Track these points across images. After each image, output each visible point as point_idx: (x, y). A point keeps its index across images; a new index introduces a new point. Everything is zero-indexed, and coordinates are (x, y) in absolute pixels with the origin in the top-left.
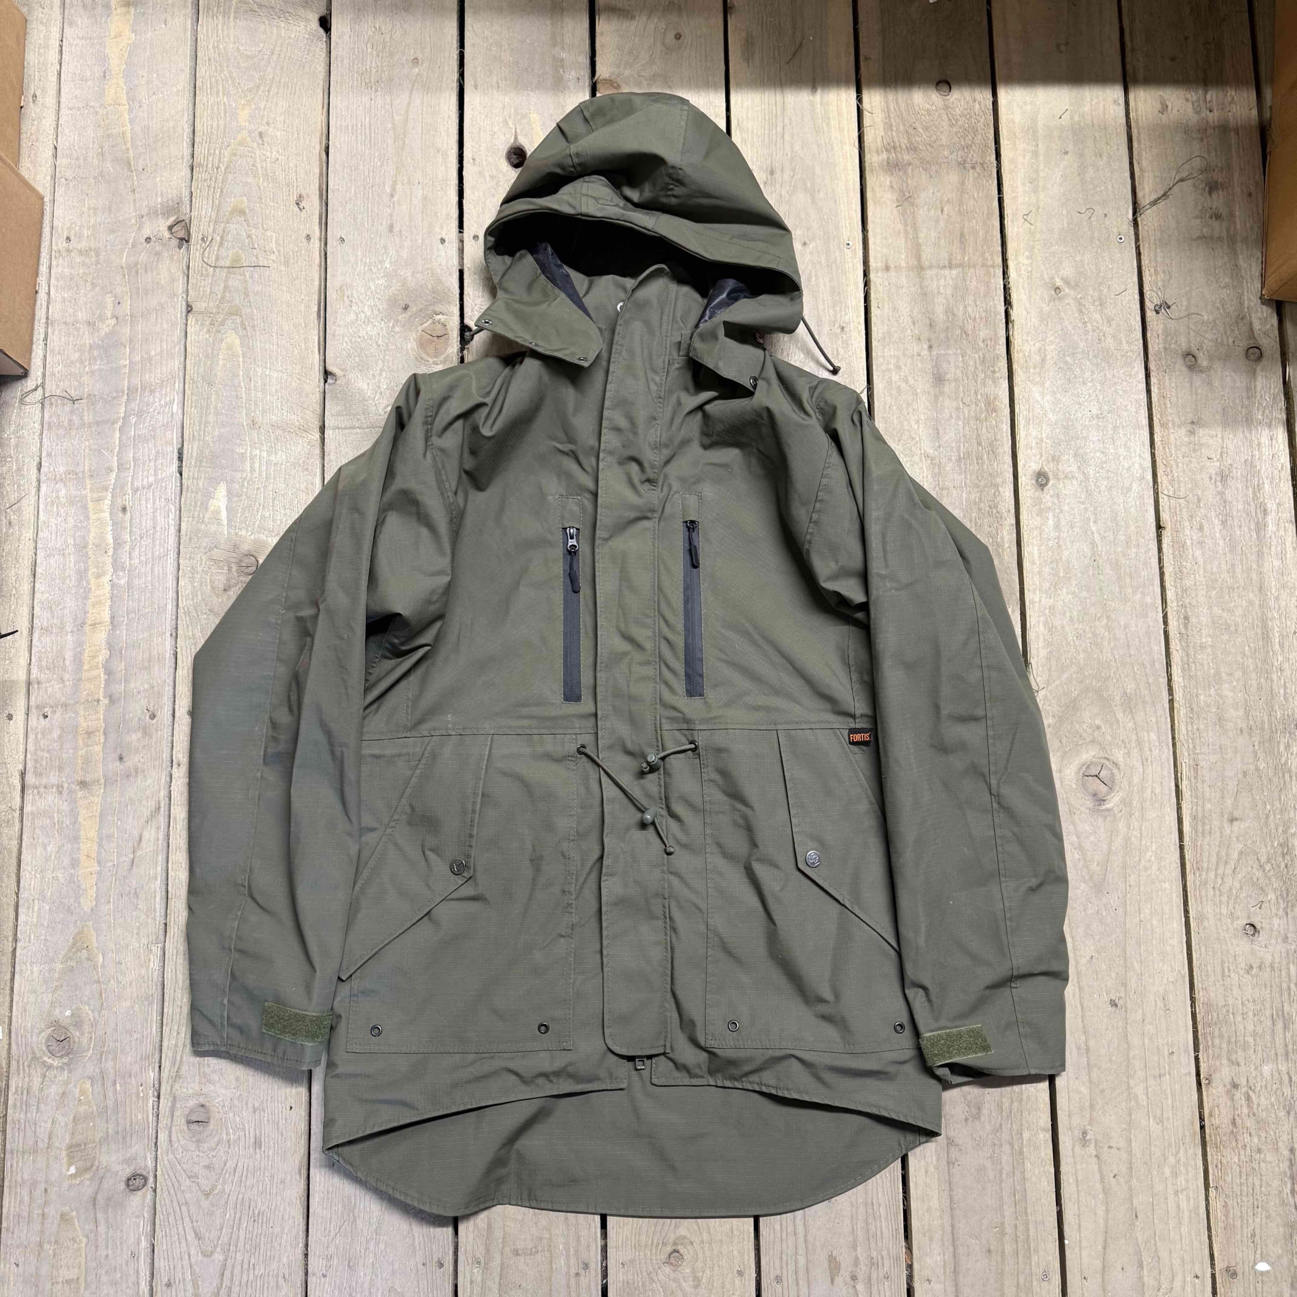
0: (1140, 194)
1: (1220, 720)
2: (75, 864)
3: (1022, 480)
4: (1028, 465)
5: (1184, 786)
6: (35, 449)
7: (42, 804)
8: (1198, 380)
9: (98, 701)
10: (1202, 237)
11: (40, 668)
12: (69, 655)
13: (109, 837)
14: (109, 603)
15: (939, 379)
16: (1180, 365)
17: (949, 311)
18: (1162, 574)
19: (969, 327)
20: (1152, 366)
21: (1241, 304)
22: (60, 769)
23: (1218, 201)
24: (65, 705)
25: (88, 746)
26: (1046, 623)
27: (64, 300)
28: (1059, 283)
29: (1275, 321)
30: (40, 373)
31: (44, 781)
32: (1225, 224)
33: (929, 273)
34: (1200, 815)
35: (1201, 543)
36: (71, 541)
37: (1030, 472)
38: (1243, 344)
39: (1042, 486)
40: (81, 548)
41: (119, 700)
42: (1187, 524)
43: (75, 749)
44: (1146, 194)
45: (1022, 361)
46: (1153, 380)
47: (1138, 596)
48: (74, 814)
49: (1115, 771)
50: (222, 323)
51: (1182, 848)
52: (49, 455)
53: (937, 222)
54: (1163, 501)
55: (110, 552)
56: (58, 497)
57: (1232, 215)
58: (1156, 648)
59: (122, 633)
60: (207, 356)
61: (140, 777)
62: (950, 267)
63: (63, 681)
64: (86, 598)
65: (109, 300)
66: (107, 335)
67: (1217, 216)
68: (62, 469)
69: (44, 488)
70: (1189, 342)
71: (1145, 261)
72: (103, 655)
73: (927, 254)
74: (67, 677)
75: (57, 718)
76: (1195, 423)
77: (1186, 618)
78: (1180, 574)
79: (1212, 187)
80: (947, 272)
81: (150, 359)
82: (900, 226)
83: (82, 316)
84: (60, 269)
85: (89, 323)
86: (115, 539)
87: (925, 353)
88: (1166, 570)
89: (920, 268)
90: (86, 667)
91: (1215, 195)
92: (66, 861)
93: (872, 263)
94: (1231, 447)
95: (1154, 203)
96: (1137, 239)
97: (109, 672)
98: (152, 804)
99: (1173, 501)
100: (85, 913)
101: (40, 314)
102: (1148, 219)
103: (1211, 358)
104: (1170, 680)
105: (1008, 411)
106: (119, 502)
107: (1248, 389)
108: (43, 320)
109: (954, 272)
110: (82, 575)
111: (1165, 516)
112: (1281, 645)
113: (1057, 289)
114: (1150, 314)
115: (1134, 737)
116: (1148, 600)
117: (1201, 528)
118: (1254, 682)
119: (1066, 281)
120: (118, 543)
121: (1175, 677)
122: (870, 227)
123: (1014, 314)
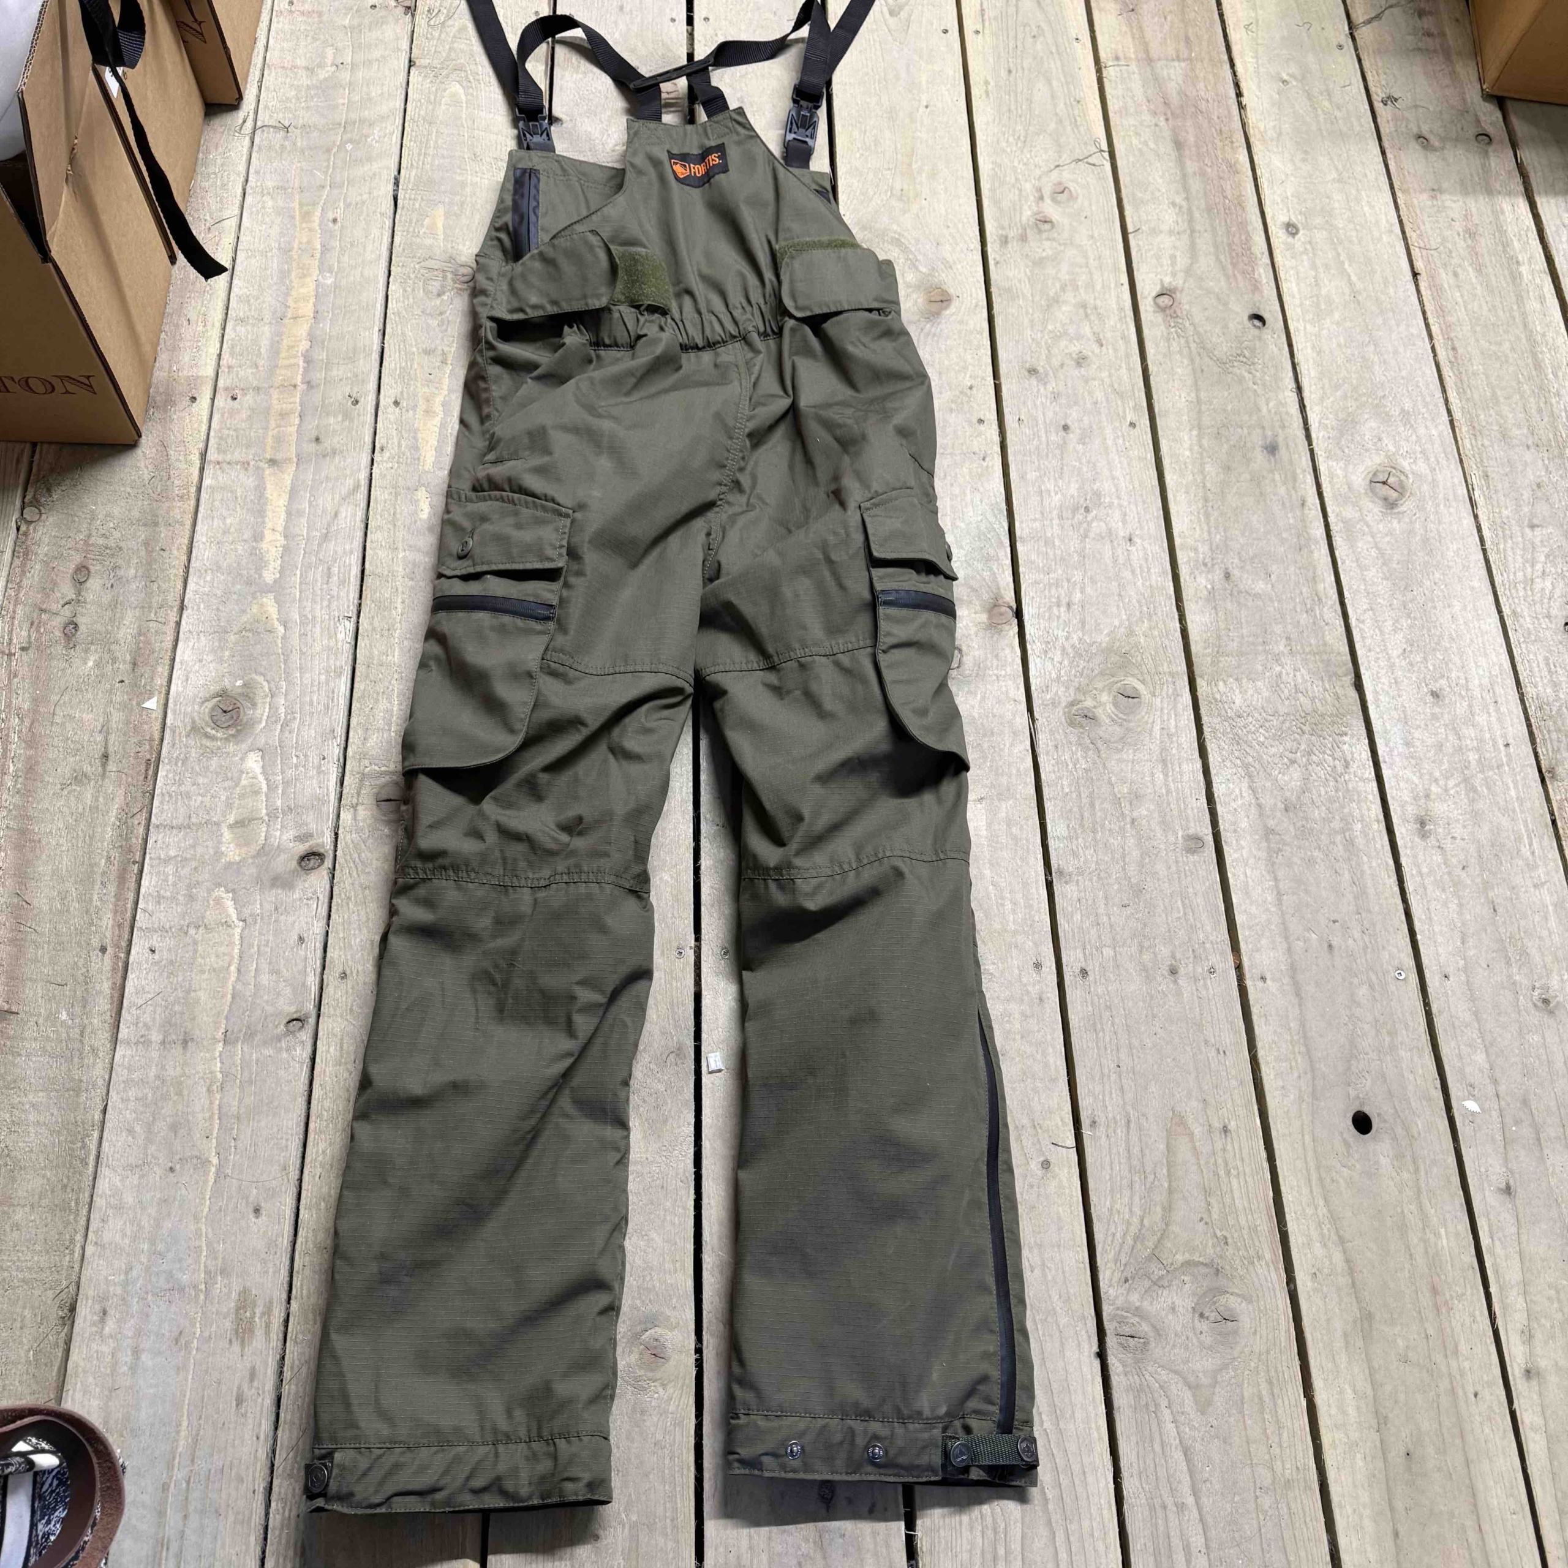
0: (1353, 16)
1: (1504, 436)
2: (258, 537)
3: (1272, 229)
4: (1277, 217)
5: (1477, 495)
6: (242, 168)
7: (223, 479)
8: (1433, 157)
9: (295, 386)
10: (1419, 49)
11: (232, 354)
12: (265, 344)
13: (300, 513)
14: (313, 300)
15: (1179, 145)
16: (1415, 146)
17: (1182, 93)
18: (1424, 313)
19: (1203, 106)
20: (1386, 144)
21: (1464, 100)
22: (248, 446)
23: (1428, 23)
24: (257, 389)
25: (279, 426)
26: (1313, 348)
27: (282, 50)
28: (1285, 77)
29: (1498, 114)
30: (253, 106)
31: (228, 458)
32: (1438, 41)
33: (1159, 64)
34: (1498, 521)
35: (1459, 287)
36: (275, 245)
37: (1279, 223)
38: (1472, 131)
39: (1293, 235)
40: (286, 251)
41: (318, 385)
42: (1441, 271)
43: (266, 428)
44: (1359, 16)
45: (1258, 136)
46: (1389, 155)
47: (1402, 328)
48: (260, 490)
49: (1403, 478)
50: (447, 77)
51: (1484, 551)
52: (257, 172)
53: (1162, 26)
54: (1415, 253)
55: (318, 255)
56: (264, 207)
57: (1443, 34)
58: (1428, 372)
59: (326, 326)
60: (429, 102)
61: (337, 458)
62: (1178, 59)
63: (257, 366)
64: (288, 294)
65: (330, 52)
66: (325, 79)
67: (1429, 34)
68: (270, 184)
69: (249, 199)
70: (1419, 127)
71: (1366, 64)
72: (304, 345)
73: (1155, 49)
74: (261, 363)
75: (248, 400)
76: (1435, 191)
77: (1454, 349)
78: (1442, 311)
79: (1421, 14)
80: (1176, 64)
81: (370, 99)
82: (1124, 28)
83: (301, 62)
84: (280, 26)
85: (307, 68)
86: (323, 246)
87: (1162, 123)
88: (1427, 308)
89: (1150, 61)
90: (283, 355)
91: (1425, 19)
92: (247, 535)
93: (1102, 55)
94: (1474, 210)
95: (1369, 22)
96: (1356, 49)
97: (308, 360)
98: (350, 483)
99: (1424, 252)
100: (266, 584)
101: (257, 60)
102: (1365, 34)
103: (1443, 140)
104: (1446, 401)
105: (1250, 173)
106: (331, 216)
107: (1483, 166)
108: (259, 66)
109: (1183, 64)
110: (284, 275)
111: (1419, 265)
112: (1556, 376)
113: (1284, 82)
114: (1378, 106)
115: (1418, 449)
116: (1414, 331)
117: (1456, 274)
118: (1534, 406)
119: (1291, 76)
120: (325, 249)
121: (1451, 399)
122: (1097, 28)
123: (1245, 100)
